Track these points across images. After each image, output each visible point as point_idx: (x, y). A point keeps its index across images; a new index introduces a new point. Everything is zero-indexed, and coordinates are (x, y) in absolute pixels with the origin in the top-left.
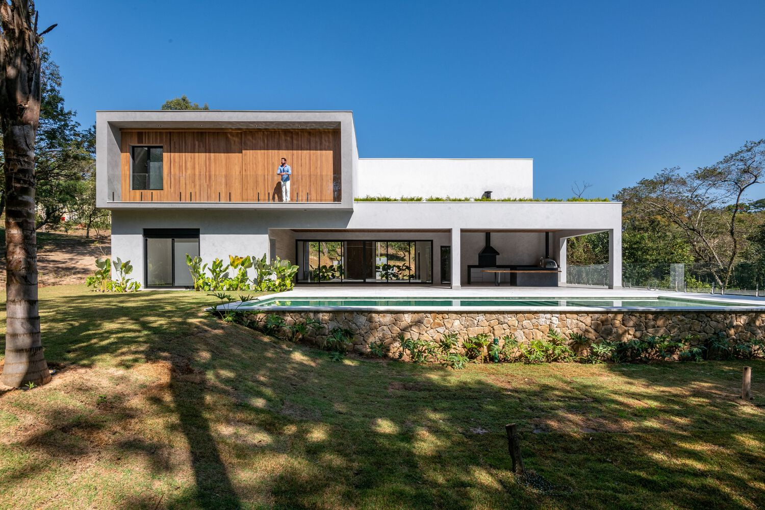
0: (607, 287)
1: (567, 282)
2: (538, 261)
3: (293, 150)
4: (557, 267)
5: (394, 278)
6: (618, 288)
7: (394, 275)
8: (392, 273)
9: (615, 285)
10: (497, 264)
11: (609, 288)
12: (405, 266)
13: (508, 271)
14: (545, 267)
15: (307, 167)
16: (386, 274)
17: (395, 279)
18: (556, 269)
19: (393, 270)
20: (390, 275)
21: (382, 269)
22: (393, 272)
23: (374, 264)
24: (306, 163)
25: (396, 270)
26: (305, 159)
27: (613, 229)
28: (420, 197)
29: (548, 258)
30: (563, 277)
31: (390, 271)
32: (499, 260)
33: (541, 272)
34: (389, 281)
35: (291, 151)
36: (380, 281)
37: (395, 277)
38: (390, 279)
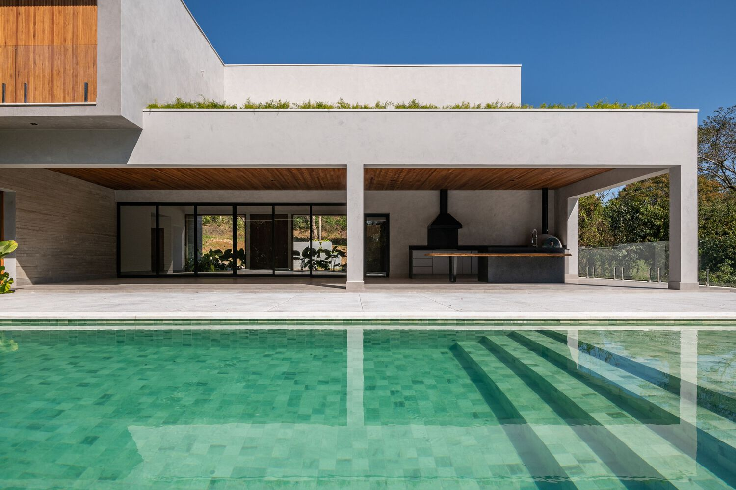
0: (666, 285)
1: (580, 275)
2: (529, 236)
3: (17, 5)
4: (561, 247)
5: (320, 269)
6: (690, 287)
7: (320, 263)
8: (318, 262)
9: (683, 280)
10: (460, 243)
11: (670, 287)
12: (337, 251)
13: (475, 255)
14: (540, 246)
15: (46, 38)
16: (310, 262)
17: (323, 269)
18: (561, 251)
19: (319, 256)
20: (315, 264)
21: (303, 255)
22: (319, 259)
23: (289, 247)
24: (44, 31)
25: (323, 256)
26: (43, 22)
27: (680, 165)
28: (283, 102)
29: (547, 233)
30: (572, 266)
31: (315, 258)
32: (463, 236)
33: (532, 255)
34: (313, 273)
35: (15, 8)
36: (300, 273)
37: (323, 267)
38: (314, 269)
